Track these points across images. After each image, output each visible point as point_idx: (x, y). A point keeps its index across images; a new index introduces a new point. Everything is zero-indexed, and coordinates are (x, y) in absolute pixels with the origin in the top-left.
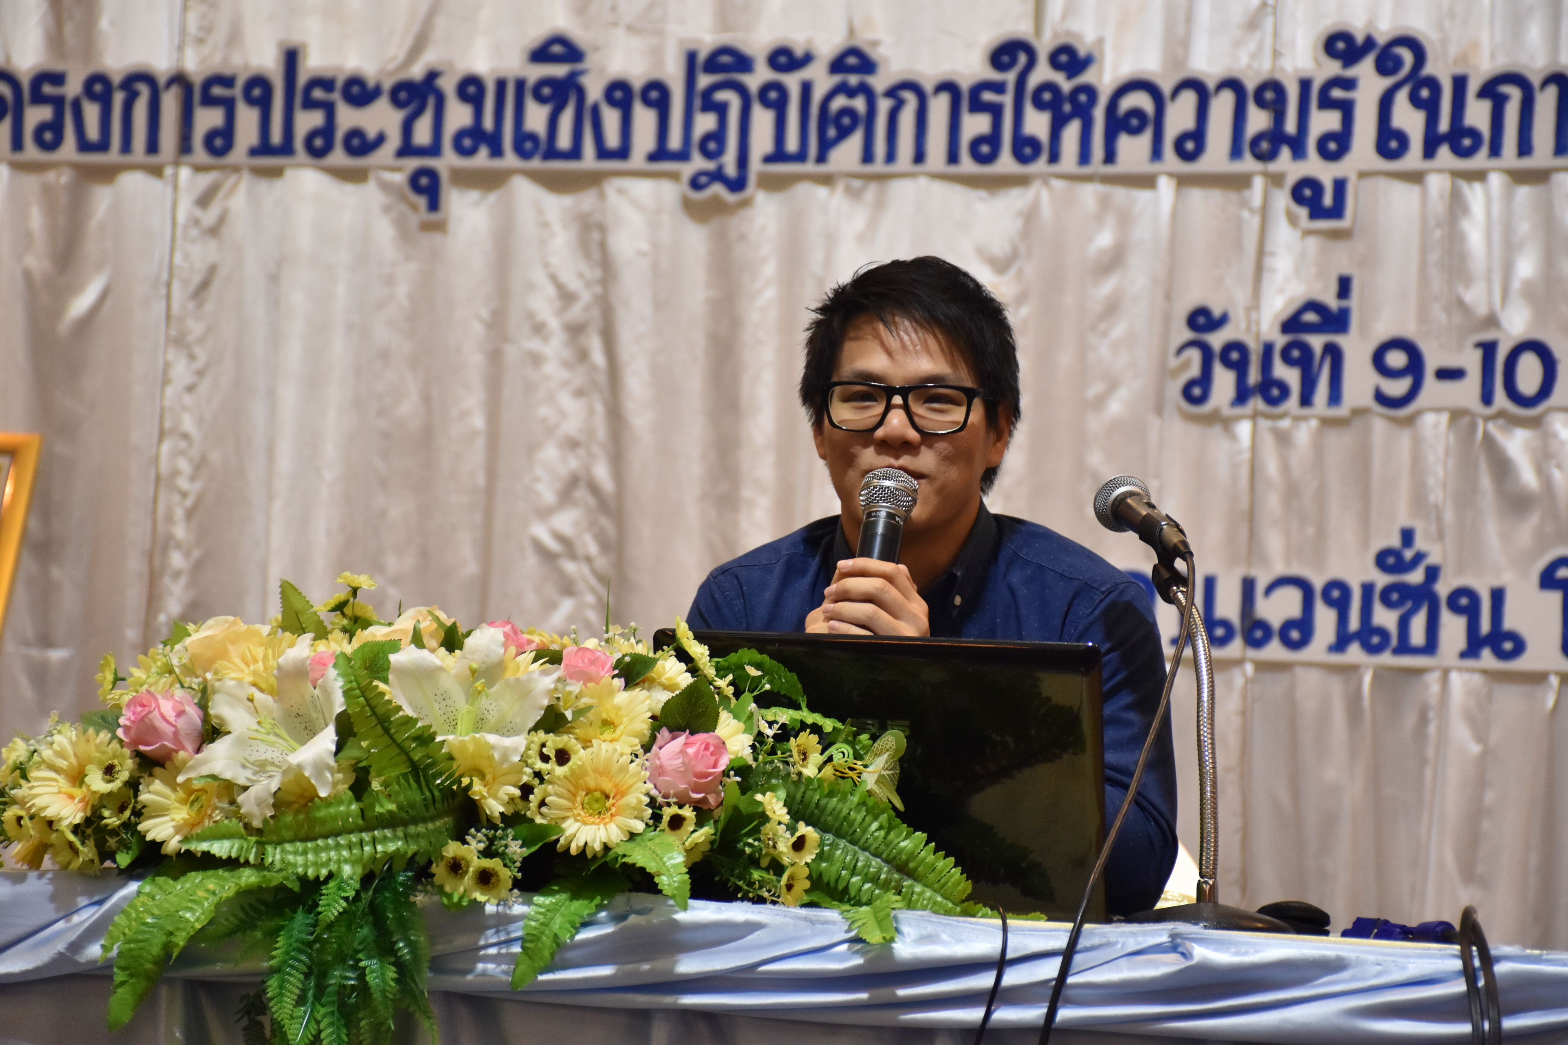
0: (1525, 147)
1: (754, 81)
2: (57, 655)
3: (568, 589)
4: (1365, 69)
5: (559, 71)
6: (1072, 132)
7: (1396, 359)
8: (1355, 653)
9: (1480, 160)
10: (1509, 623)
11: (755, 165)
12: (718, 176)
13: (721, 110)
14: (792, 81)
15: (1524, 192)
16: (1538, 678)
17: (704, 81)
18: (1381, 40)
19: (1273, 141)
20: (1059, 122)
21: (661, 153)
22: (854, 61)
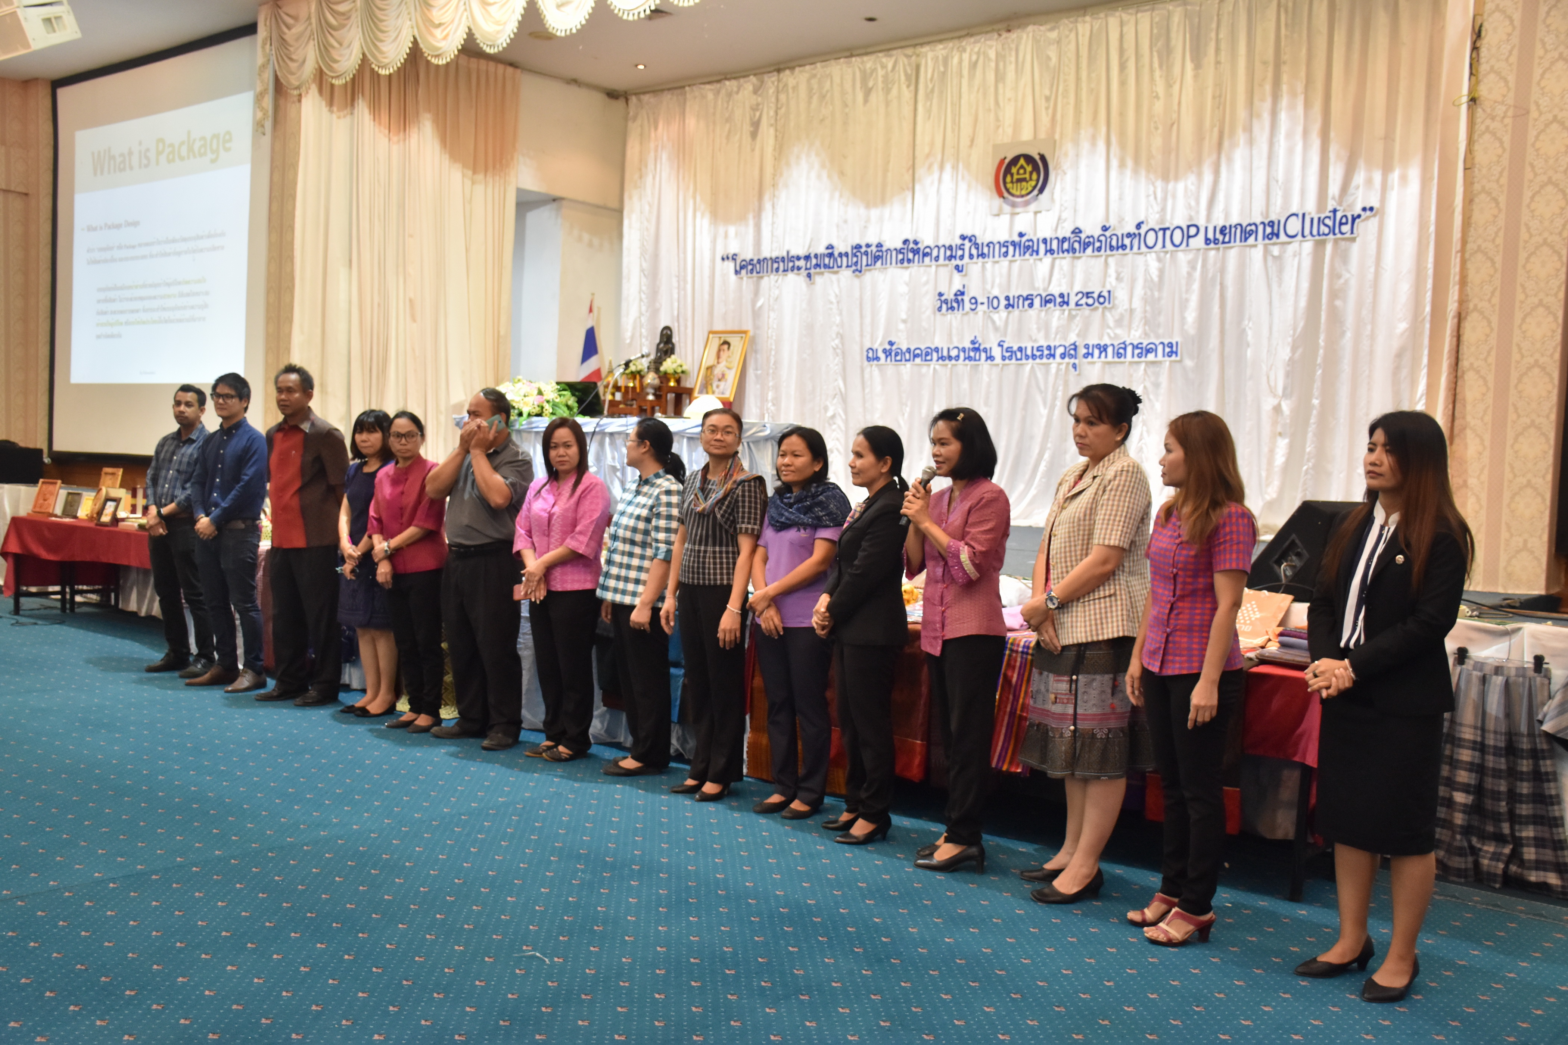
0: (994, 256)
1: (863, 250)
2: (759, 372)
3: (837, 355)
4: (966, 242)
5: (830, 251)
6: (917, 257)
7: (973, 301)
8: (967, 362)
9: (986, 259)
10: (993, 354)
11: (864, 268)
12: (857, 270)
13: (857, 256)
14: (869, 250)
15: (997, 265)
16: (997, 365)
17: (855, 251)
18: (969, 235)
19: (951, 257)
20: (914, 255)
21: (848, 266)
22: (879, 245)
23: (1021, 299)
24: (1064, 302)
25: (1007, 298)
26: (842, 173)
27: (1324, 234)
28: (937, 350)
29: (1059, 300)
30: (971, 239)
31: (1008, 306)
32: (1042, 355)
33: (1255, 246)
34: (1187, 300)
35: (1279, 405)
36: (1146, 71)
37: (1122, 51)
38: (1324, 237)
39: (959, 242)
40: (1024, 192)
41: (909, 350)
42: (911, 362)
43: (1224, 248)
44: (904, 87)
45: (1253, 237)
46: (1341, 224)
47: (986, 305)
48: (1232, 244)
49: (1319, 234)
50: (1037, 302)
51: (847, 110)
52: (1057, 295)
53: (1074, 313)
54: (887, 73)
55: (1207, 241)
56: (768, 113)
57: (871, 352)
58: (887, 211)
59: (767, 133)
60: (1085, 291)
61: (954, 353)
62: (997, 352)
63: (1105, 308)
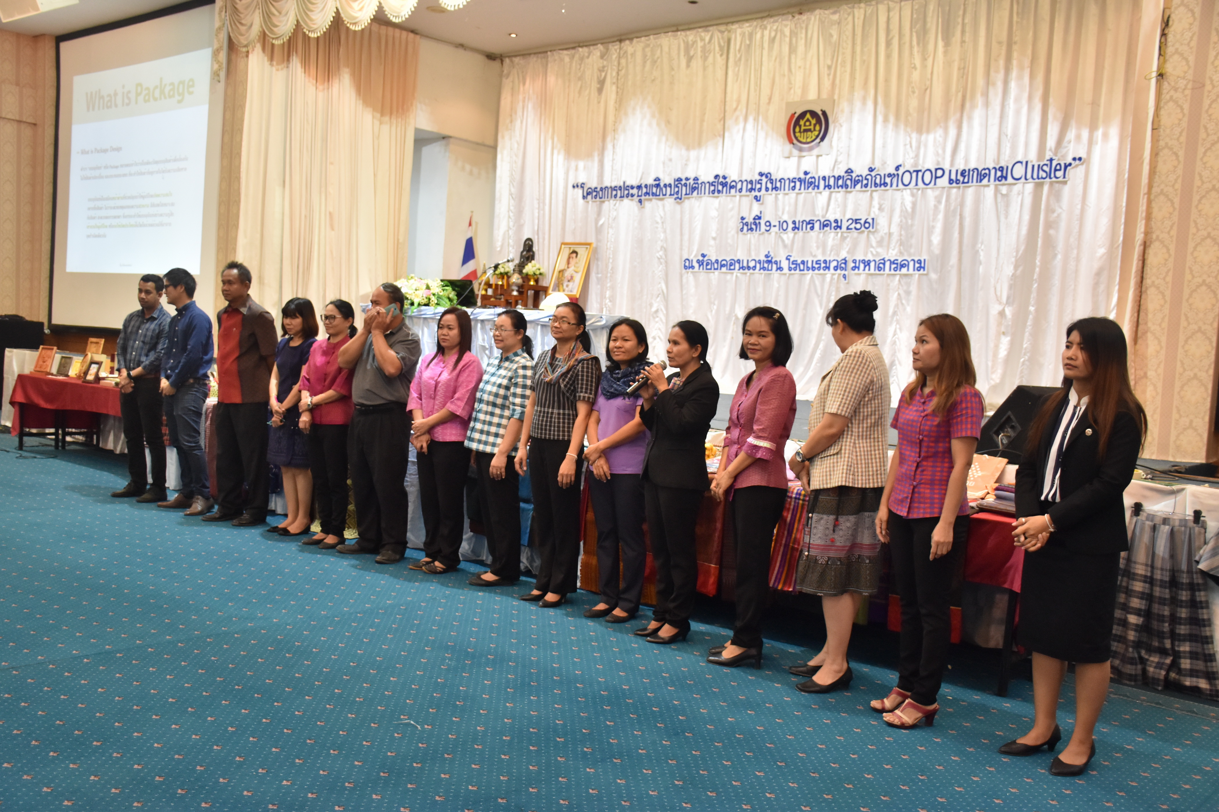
0: (784, 190)
1: (683, 182)
2: (600, 275)
3: (661, 264)
4: (764, 178)
5: (657, 182)
6: (725, 188)
7: (768, 224)
8: (762, 271)
9: (778, 192)
10: (782, 266)
11: (683, 196)
12: (678, 198)
13: (678, 187)
14: (688, 182)
15: (787, 197)
16: (785, 274)
17: (676, 183)
18: (766, 173)
19: (752, 190)
20: (723, 187)
21: (671, 195)
22: (696, 179)
23: (805, 223)
24: (838, 226)
25: (794, 222)
26: (668, 122)
27: (1042, 178)
28: (739, 261)
29: (834, 225)
30: (768, 175)
31: (794, 228)
32: (820, 267)
33: (988, 186)
34: (933, 227)
35: (1004, 310)
36: (907, 46)
37: (888, 30)
38: (1042, 180)
39: (758, 178)
40: (809, 140)
41: (717, 261)
42: (719, 271)
43: (964, 187)
44: (718, 56)
45: (987, 178)
46: (1056, 170)
47: (777, 228)
48: (970, 184)
49: (1038, 178)
50: (817, 225)
51: (673, 73)
52: (832, 221)
53: (845, 235)
54: (705, 44)
55: (951, 181)
56: (611, 74)
57: (687, 261)
58: (702, 152)
59: (610, 89)
60: (854, 218)
61: (752, 264)
62: (785, 264)
63: (870, 231)
